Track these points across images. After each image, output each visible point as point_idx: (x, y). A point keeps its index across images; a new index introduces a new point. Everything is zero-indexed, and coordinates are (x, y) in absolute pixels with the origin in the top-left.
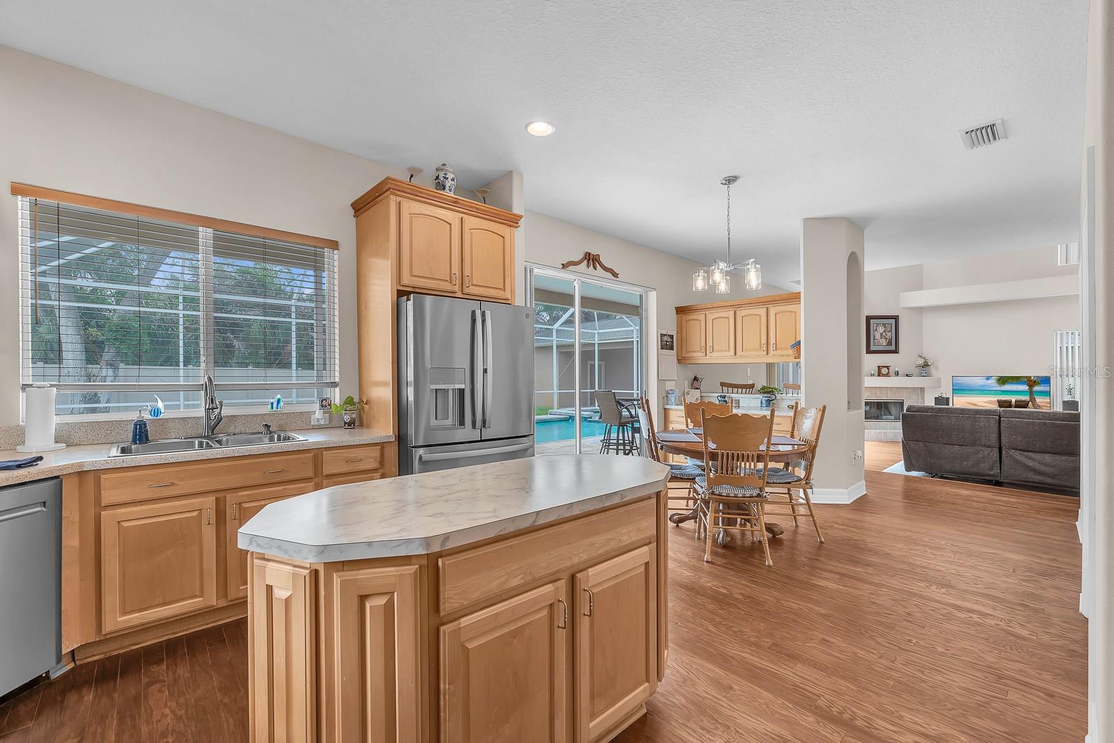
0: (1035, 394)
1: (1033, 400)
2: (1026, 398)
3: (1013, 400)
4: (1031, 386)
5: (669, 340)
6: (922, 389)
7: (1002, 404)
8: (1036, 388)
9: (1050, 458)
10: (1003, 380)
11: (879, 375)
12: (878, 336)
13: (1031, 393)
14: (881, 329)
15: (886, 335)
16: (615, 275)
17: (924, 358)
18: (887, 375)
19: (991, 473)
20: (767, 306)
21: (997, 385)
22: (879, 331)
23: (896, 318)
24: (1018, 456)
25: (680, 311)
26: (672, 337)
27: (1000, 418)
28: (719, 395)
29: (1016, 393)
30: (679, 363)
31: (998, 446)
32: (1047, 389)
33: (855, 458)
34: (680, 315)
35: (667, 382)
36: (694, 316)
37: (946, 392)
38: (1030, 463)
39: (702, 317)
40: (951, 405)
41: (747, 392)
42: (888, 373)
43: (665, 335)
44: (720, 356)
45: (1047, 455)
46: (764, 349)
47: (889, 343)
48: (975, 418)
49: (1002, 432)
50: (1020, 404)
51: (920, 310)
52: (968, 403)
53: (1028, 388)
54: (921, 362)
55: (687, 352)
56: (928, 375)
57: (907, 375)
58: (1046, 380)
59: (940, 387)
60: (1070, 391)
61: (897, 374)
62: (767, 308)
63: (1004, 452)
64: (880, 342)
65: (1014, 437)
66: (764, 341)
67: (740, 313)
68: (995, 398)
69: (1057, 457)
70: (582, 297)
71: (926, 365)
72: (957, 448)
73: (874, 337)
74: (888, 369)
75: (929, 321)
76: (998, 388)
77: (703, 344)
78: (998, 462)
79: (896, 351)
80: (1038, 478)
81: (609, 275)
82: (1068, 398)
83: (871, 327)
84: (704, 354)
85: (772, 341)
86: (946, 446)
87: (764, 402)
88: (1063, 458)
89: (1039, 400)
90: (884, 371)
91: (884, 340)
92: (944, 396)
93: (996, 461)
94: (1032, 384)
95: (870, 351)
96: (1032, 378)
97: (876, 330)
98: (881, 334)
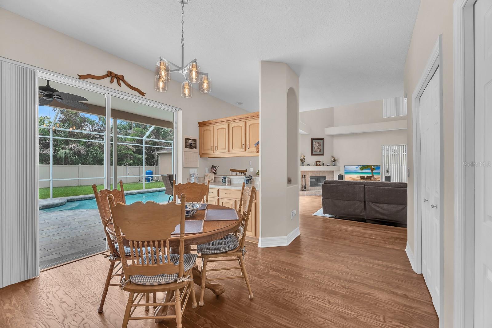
0: (373, 173)
1: (373, 176)
2: (370, 175)
3: (366, 176)
4: (372, 171)
5: (193, 142)
6: (333, 171)
7: (363, 178)
8: (374, 171)
9: (386, 206)
10: (363, 168)
11: (316, 165)
12: (316, 147)
13: (372, 173)
14: (317, 144)
15: (319, 147)
16: (143, 94)
17: (334, 158)
18: (320, 165)
19: (361, 214)
20: (245, 121)
23: (323, 139)
24: (372, 205)
25: (201, 124)
26: (195, 141)
27: (365, 186)
28: (223, 176)
29: (367, 173)
30: (200, 157)
31: (364, 201)
32: (378, 171)
33: (292, 215)
34: (200, 127)
35: (190, 169)
36: (208, 128)
37: (342, 173)
38: (378, 209)
39: (212, 128)
40: (344, 180)
41: (242, 175)
42: (320, 164)
43: (189, 139)
44: (221, 152)
45: (385, 205)
46: (244, 148)
47: (320, 151)
48: (354, 186)
49: (366, 193)
50: (369, 178)
51: (332, 136)
52: (350, 177)
53: (371, 171)
54: (333, 159)
55: (204, 150)
56: (335, 165)
57: (327, 165)
58: (378, 168)
59: (340, 170)
60: (388, 171)
61: (323, 165)
62: (245, 122)
63: (366, 204)
65: (371, 196)
66: (243, 143)
67: (232, 125)
68: (359, 176)
69: (389, 206)
70: (112, 109)
71: (334, 161)
72: (346, 202)
73: (314, 148)
74: (320, 162)
75: (336, 141)
76: (360, 172)
77: (212, 145)
78: (364, 209)
79: (323, 154)
80: (381, 216)
81: (137, 93)
82: (387, 175)
83: (313, 144)
84: (213, 151)
85: (248, 142)
86: (342, 201)
87: (245, 181)
88: (392, 206)
89: (375, 176)
90: (318, 163)
91: (318, 149)
92: (342, 174)
93: (363, 208)
94: (372, 169)
95: (312, 154)
96: (373, 167)
97: (315, 145)
98: (317, 147)
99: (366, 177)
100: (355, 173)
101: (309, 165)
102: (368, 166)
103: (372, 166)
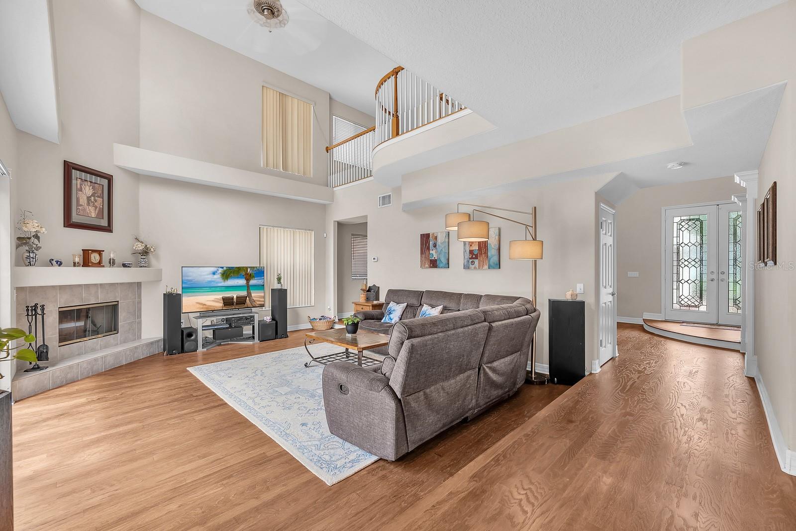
0: (250, 288)
1: (249, 294)
2: (244, 293)
3: (235, 297)
4: (248, 280)
6: (139, 285)
7: (228, 302)
8: (252, 282)
10: (229, 273)
11: (86, 265)
12: (83, 201)
13: (248, 287)
14: (88, 190)
15: (96, 201)
17: (144, 243)
18: (99, 264)
21: (222, 281)
22: (84, 192)
23: (108, 177)
42: (99, 261)
47: (100, 215)
50: (241, 301)
52: (197, 303)
53: (245, 282)
54: (140, 247)
56: (148, 265)
57: (124, 265)
60: (279, 279)
61: (112, 263)
64: (86, 210)
68: (220, 296)
71: (145, 252)
73: (76, 200)
74: (100, 255)
75: (147, 195)
79: (108, 229)
82: (277, 286)
83: (74, 185)
90: (95, 258)
91: (92, 209)
92: (173, 292)
94: (248, 277)
95: (69, 223)
96: (249, 270)
97: (81, 190)
98: (89, 198)
99: (235, 300)
100: (209, 288)
101: (60, 264)
102: (239, 268)
103: (247, 268)
